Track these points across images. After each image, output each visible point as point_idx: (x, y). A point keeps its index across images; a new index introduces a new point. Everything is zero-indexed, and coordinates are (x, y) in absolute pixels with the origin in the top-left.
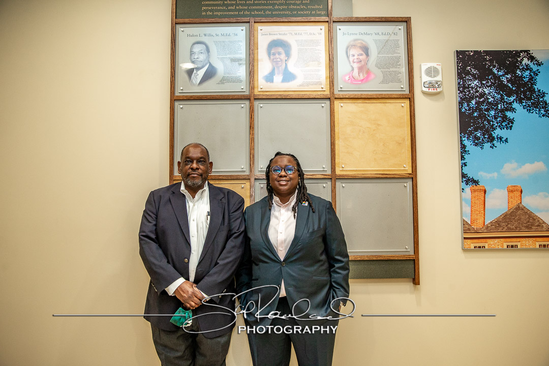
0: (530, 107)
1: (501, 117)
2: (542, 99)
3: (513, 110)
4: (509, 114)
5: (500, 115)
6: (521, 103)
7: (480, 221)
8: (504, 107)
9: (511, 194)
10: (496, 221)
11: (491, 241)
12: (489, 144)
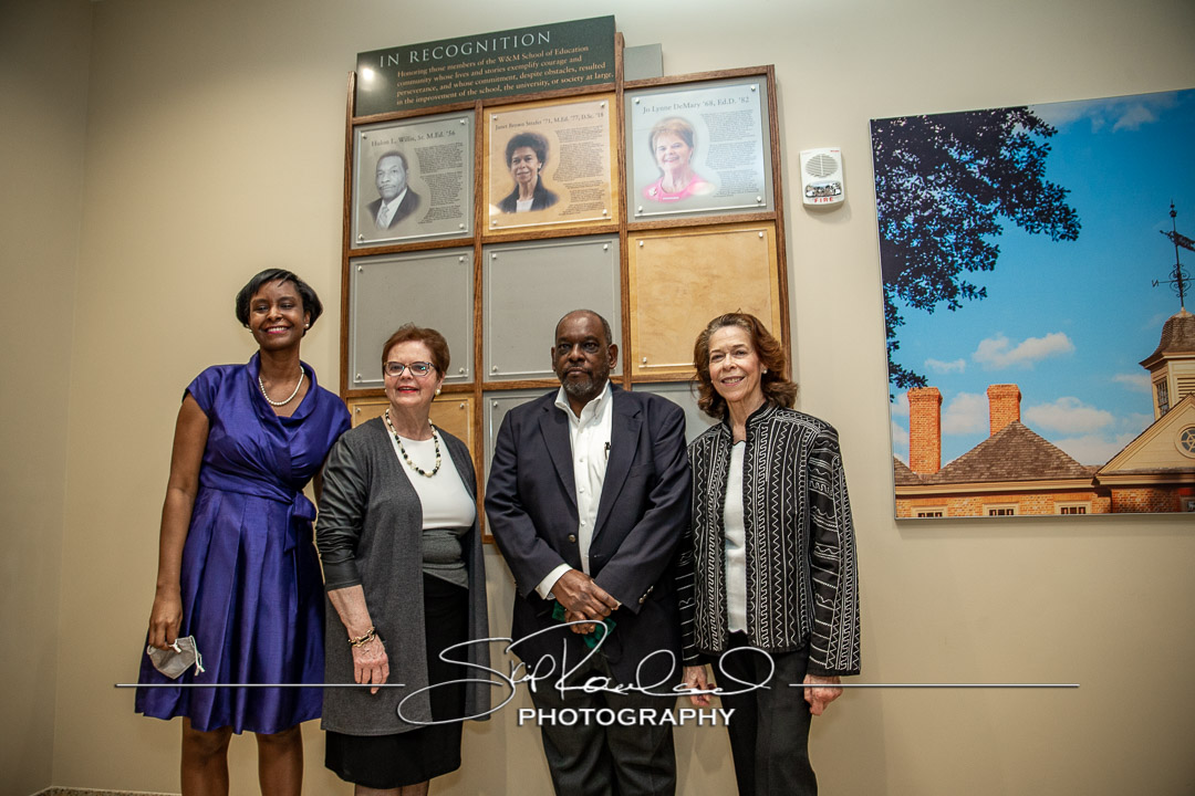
0: (1033, 221)
1: (969, 244)
2: (1057, 204)
3: (995, 230)
4: (987, 238)
5: (967, 241)
6: (1014, 214)
7: (931, 461)
8: (976, 225)
9: (997, 404)
10: (965, 461)
11: (955, 503)
12: (946, 302)
